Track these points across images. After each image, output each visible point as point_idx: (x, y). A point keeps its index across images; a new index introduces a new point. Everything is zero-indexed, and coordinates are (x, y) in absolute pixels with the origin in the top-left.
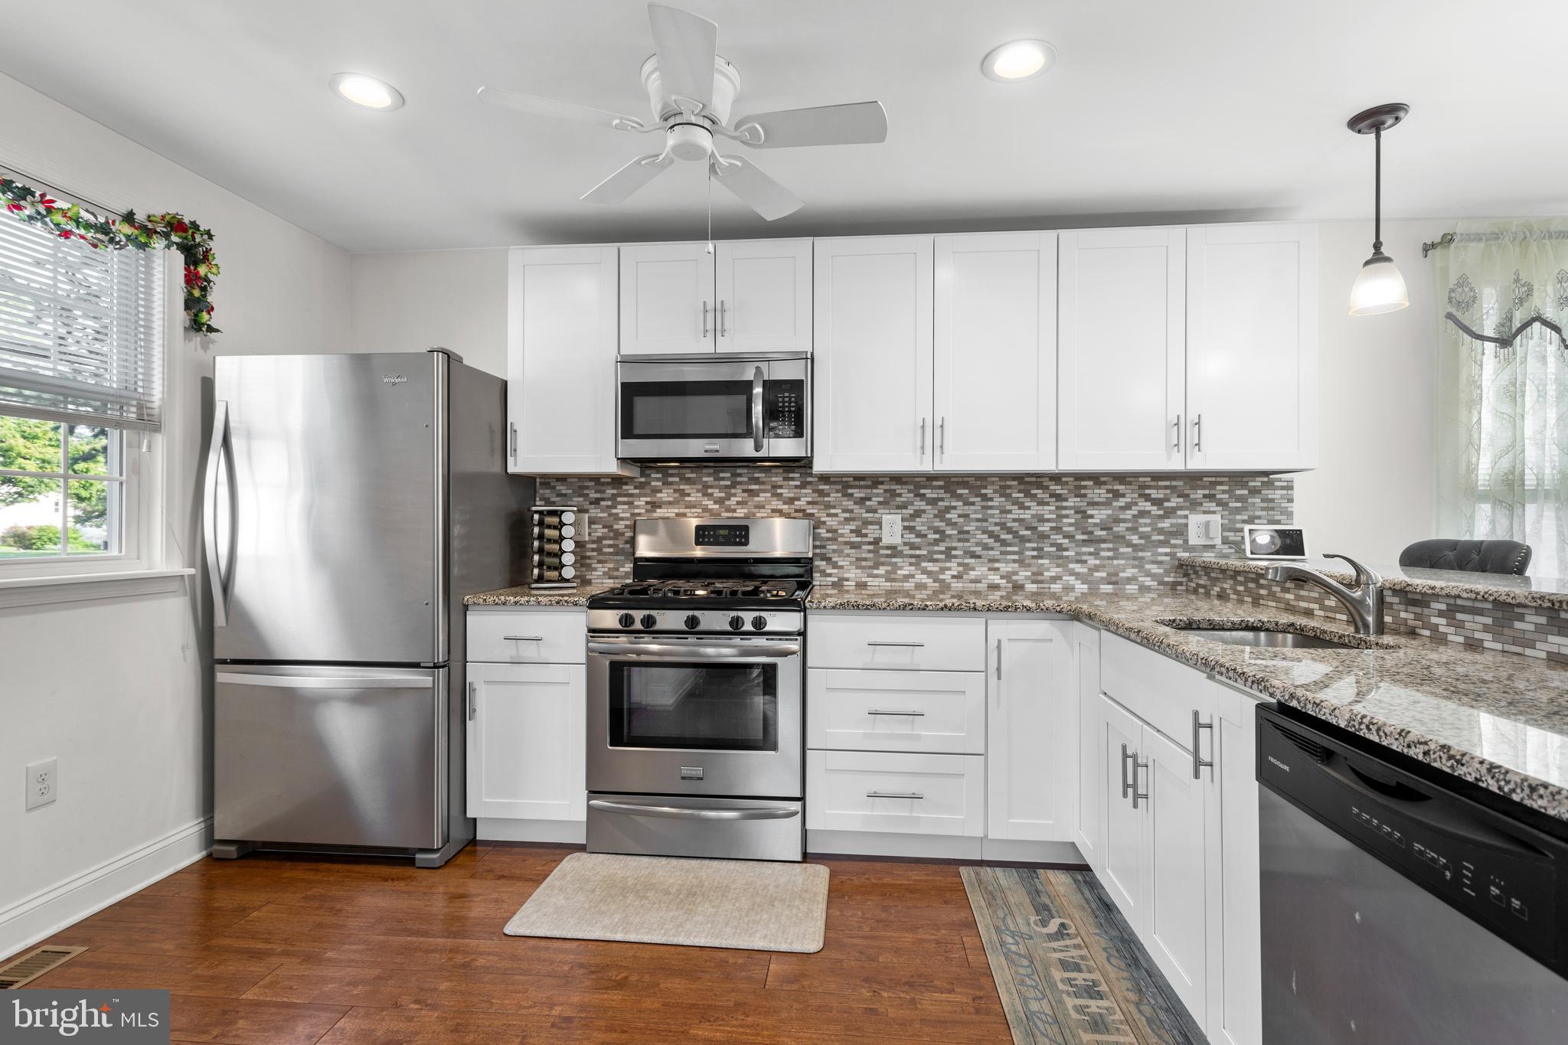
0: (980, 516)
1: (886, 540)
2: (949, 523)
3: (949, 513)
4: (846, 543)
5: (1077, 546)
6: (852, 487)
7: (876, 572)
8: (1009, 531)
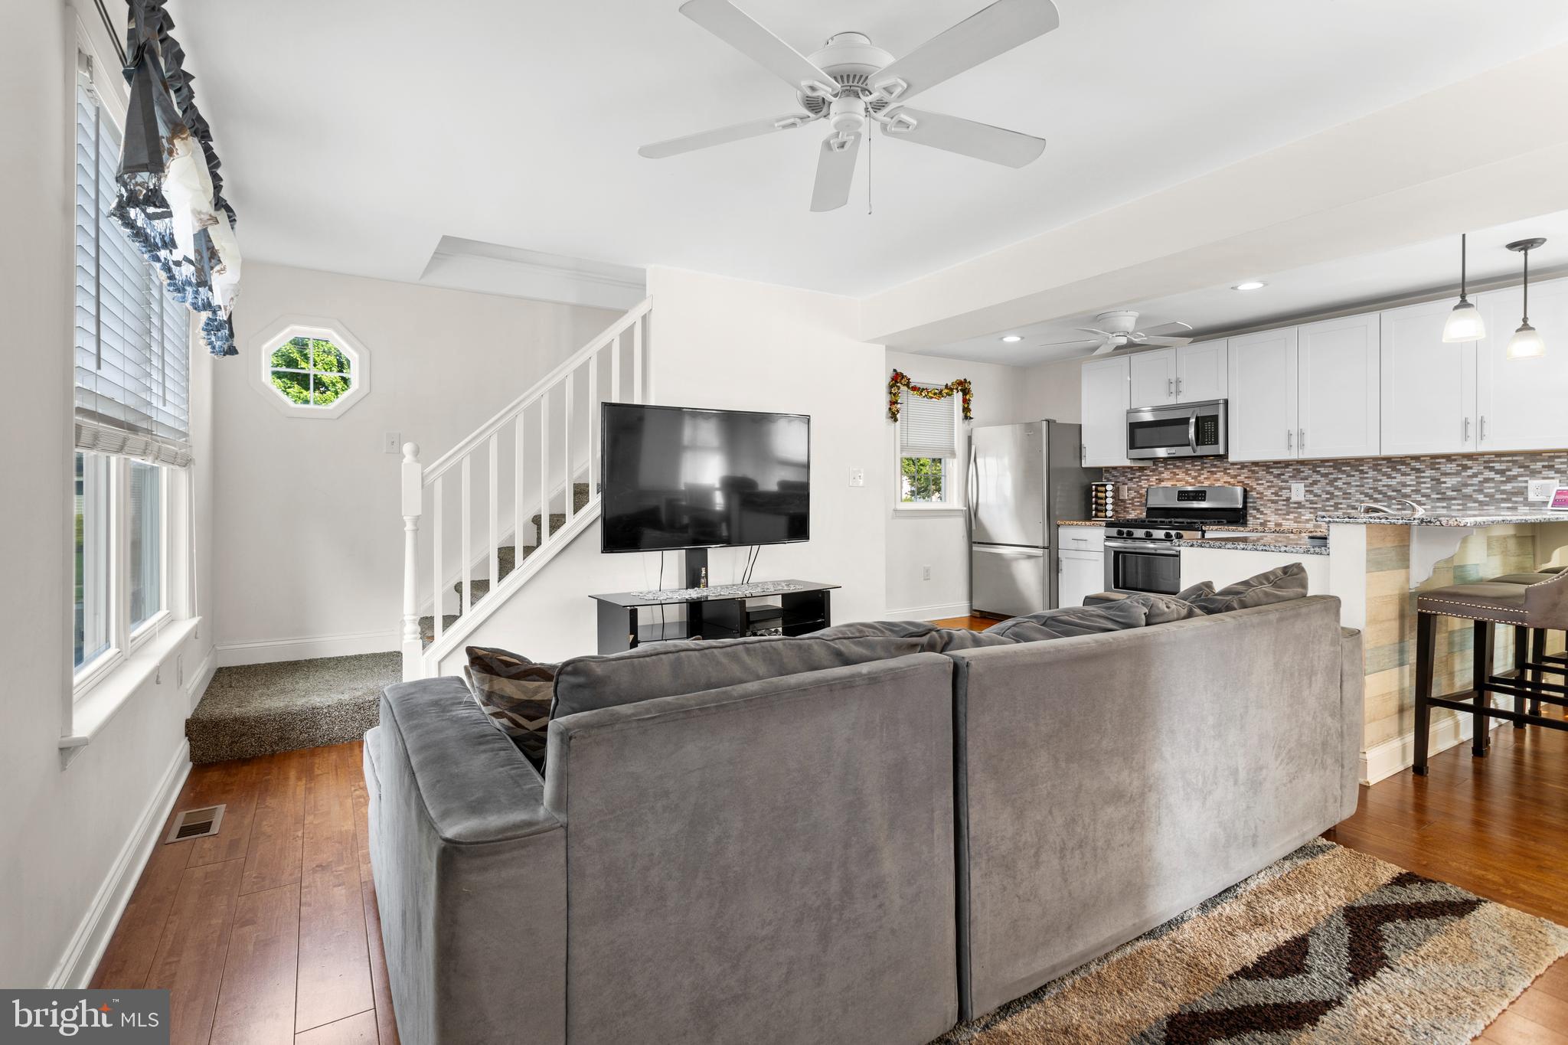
0: (1359, 484)
1: (1294, 499)
2: (1337, 488)
3: (1336, 482)
4: (1268, 500)
5: (1432, 502)
6: (1272, 468)
7: (1287, 517)
8: (1380, 492)
